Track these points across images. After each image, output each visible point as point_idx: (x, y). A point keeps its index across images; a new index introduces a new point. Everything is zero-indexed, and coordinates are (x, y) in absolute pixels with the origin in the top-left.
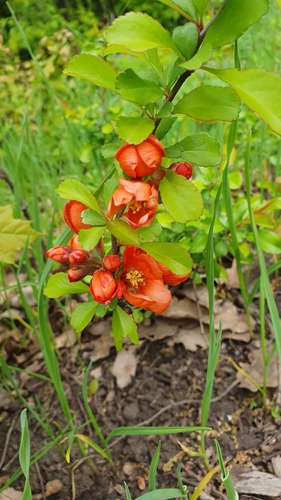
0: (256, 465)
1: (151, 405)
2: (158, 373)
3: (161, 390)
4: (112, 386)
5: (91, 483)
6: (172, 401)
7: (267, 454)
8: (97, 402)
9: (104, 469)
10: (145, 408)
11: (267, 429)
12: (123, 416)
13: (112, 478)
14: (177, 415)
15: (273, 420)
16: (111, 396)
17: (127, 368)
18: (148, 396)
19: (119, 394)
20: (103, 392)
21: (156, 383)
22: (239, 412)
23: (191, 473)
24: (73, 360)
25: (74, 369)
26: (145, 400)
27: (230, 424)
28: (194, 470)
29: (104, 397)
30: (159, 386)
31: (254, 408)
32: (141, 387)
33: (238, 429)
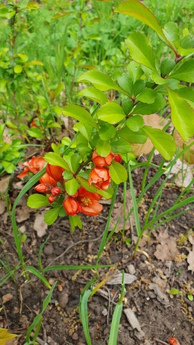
0: (120, 270)
1: (60, 245)
2: (62, 226)
3: (65, 236)
4: (34, 236)
5: (30, 292)
6: (72, 242)
7: (125, 264)
8: (26, 247)
9: (37, 283)
10: (57, 247)
11: (124, 252)
12: (44, 253)
13: (42, 288)
14: (75, 249)
15: (126, 246)
16: (34, 242)
17: (42, 225)
18: (58, 240)
19: (40, 241)
20: (29, 240)
21: (62, 232)
22: (109, 244)
23: (87, 279)
24: (5, 222)
25: (7, 228)
26: (56, 243)
27: (105, 251)
28: (88, 277)
29: (30, 243)
30: (63, 234)
31: (117, 241)
32: (53, 236)
33: (109, 253)
